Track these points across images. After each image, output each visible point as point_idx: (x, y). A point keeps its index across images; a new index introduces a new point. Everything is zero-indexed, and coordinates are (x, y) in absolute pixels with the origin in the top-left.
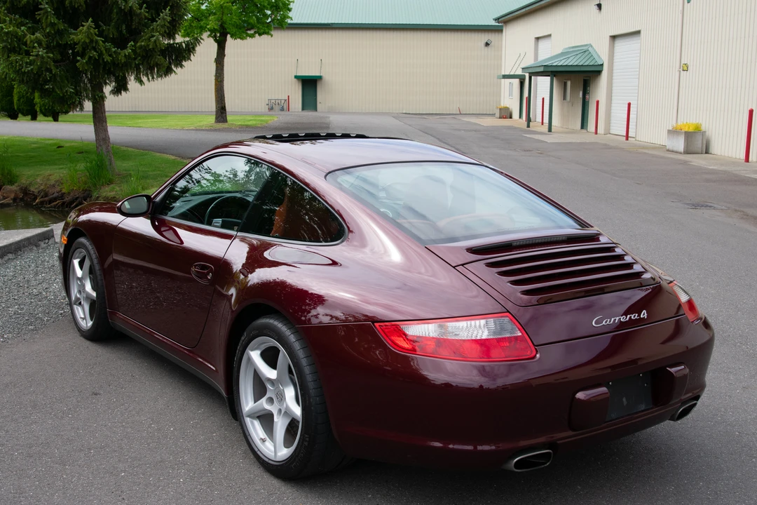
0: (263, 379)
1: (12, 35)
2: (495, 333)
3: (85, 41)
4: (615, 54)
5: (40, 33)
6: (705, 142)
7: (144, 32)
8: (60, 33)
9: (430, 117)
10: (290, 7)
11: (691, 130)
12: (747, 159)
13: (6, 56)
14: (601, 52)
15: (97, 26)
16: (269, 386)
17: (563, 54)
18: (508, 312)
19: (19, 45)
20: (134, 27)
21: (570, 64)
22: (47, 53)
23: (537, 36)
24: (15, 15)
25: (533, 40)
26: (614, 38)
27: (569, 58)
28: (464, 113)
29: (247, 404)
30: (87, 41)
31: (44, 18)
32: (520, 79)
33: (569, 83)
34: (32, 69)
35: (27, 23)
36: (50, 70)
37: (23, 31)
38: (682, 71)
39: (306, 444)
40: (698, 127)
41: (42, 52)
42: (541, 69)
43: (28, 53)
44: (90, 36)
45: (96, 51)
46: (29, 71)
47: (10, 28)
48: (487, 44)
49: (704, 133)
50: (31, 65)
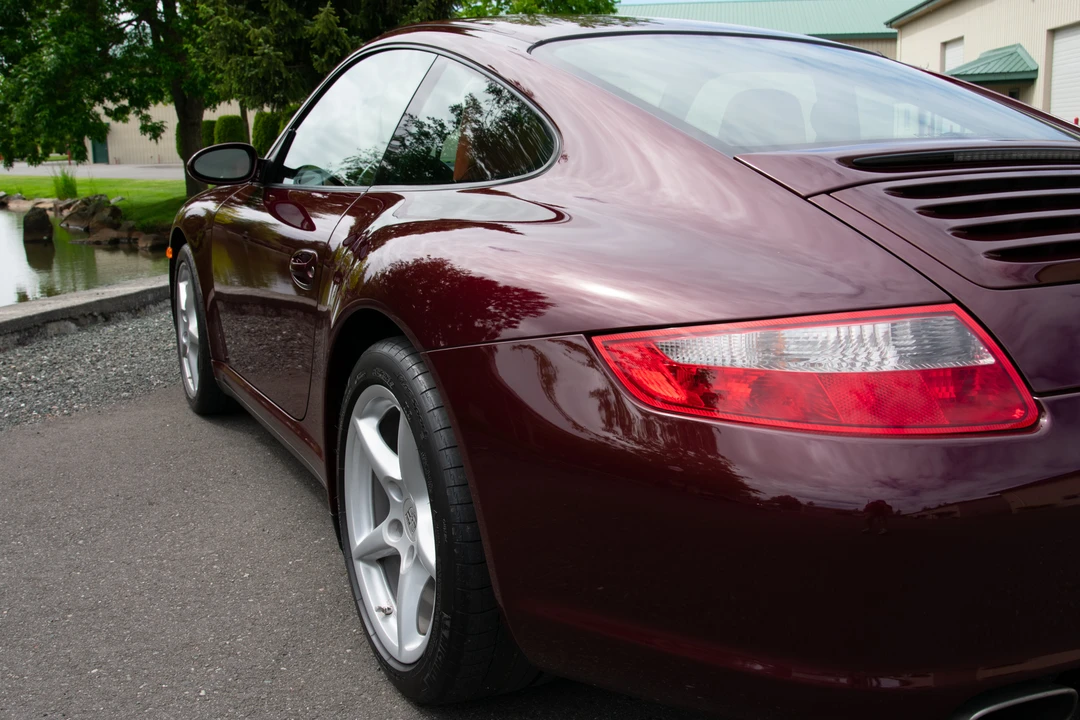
0: (381, 480)
1: (232, 31)
2: (915, 359)
3: (322, 34)
4: (1055, 55)
5: (268, 27)
7: (402, 20)
8: (293, 25)
10: (614, 8)
13: (224, 59)
14: (1036, 55)
15: (339, 12)
16: (394, 496)
17: (980, 60)
18: (954, 300)
19: (240, 42)
20: (388, 13)
21: (991, 71)
22: (274, 50)
23: (944, 40)
24: (238, 5)
25: (939, 46)
26: (1053, 32)
27: (988, 63)
29: (360, 533)
30: (326, 32)
31: (272, 7)
34: (257, 73)
35: (253, 15)
36: (279, 74)
37: (246, 25)
39: (446, 633)
41: (267, 49)
43: (251, 53)
44: (330, 25)
45: (337, 46)
46: (252, 75)
47: (229, 20)
50: (255, 67)
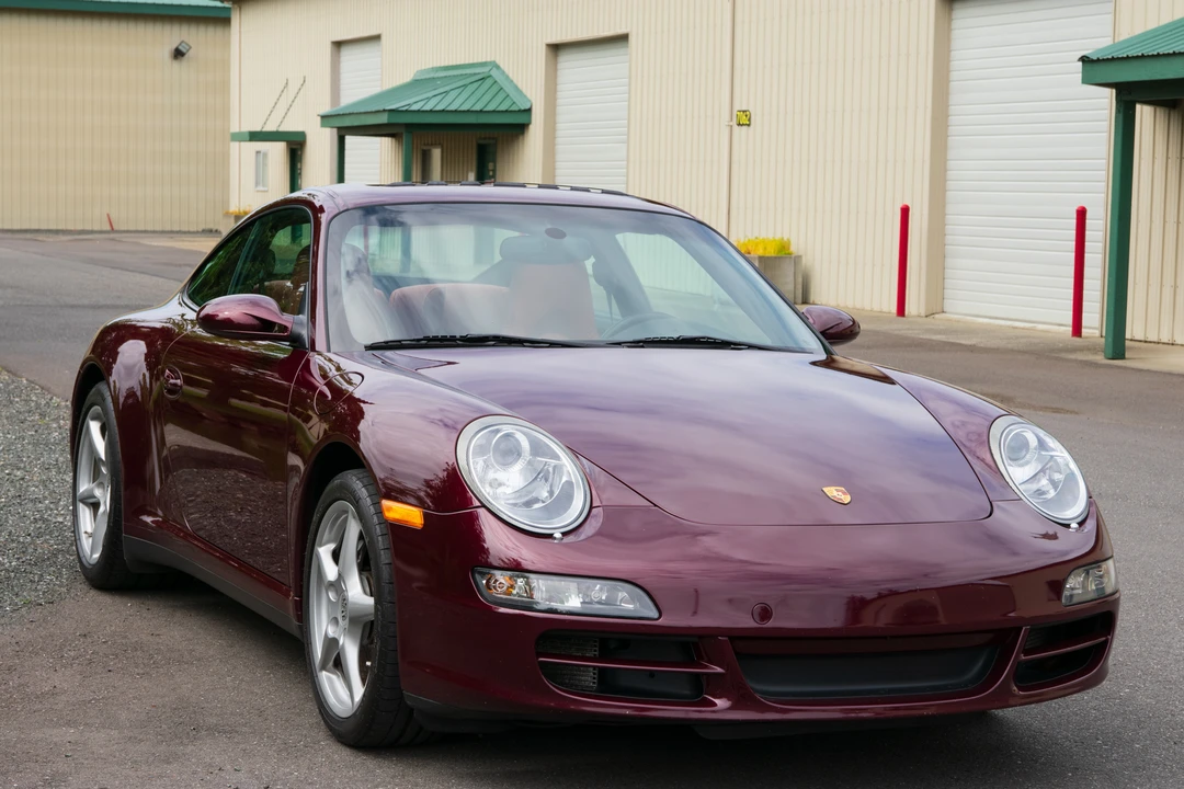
4: (561, 88)
6: (800, 280)
9: (51, 239)
11: (771, 252)
12: (901, 310)
14: (526, 79)
21: (452, 108)
23: (332, 39)
25: (328, 49)
26: (556, 49)
27: (447, 92)
28: (123, 228)
32: (289, 143)
33: (436, 153)
38: (736, 128)
40: (784, 247)
42: (383, 119)
48: (178, 54)
49: (797, 260)
